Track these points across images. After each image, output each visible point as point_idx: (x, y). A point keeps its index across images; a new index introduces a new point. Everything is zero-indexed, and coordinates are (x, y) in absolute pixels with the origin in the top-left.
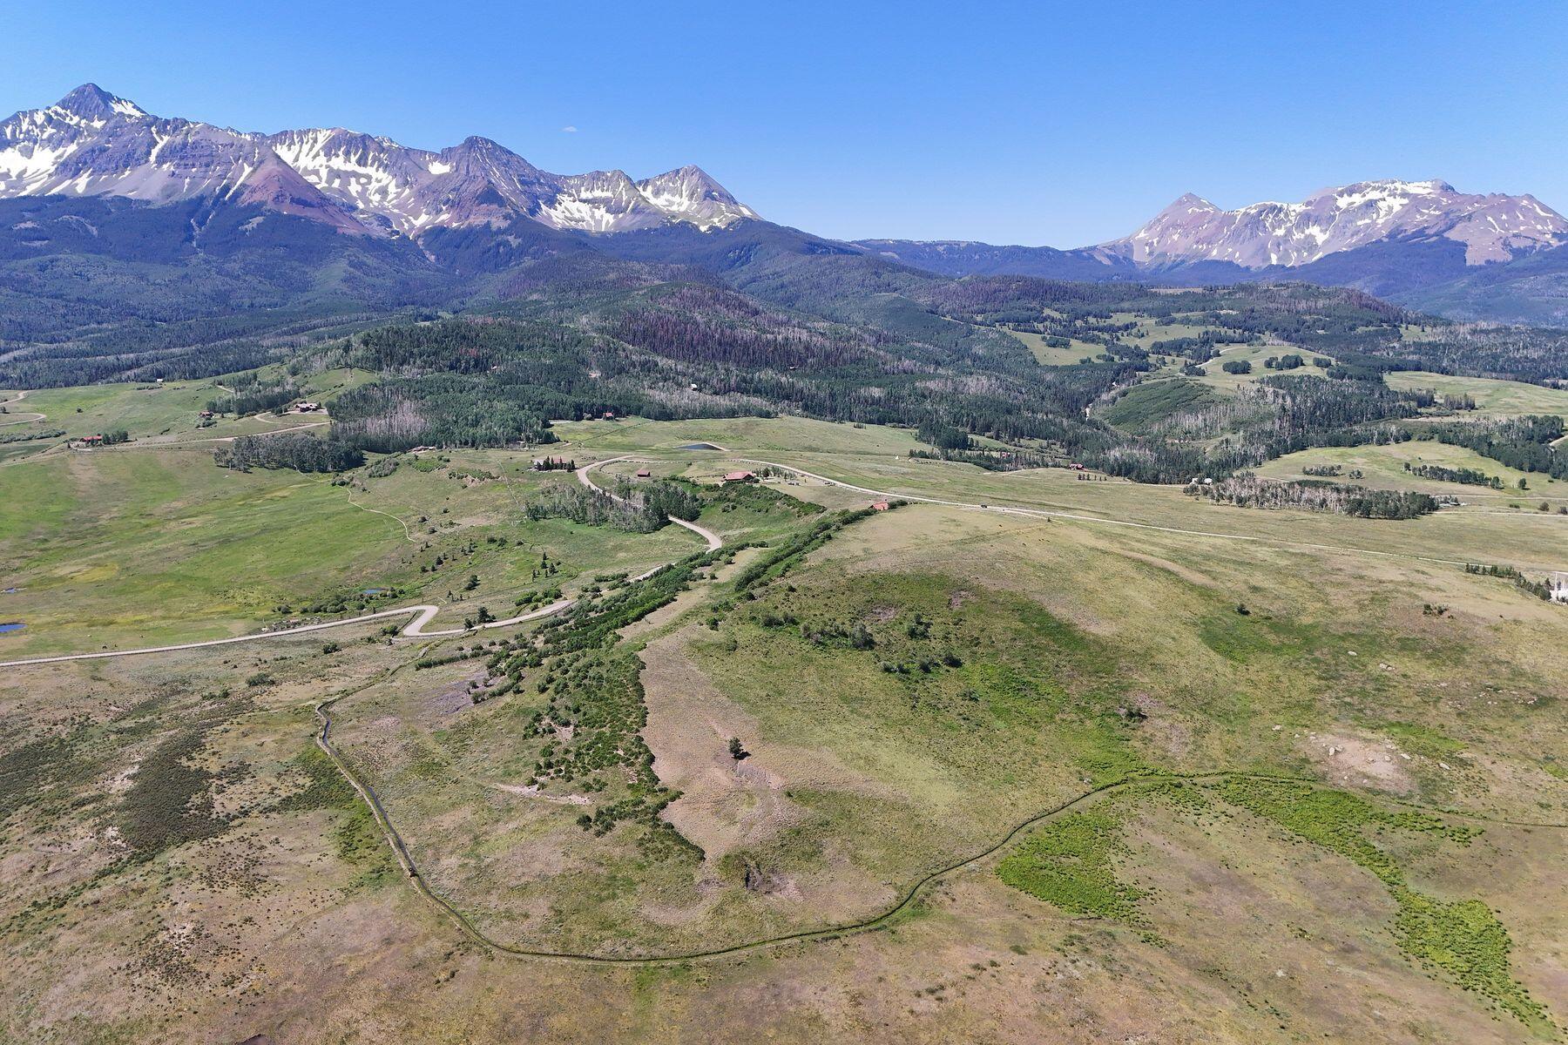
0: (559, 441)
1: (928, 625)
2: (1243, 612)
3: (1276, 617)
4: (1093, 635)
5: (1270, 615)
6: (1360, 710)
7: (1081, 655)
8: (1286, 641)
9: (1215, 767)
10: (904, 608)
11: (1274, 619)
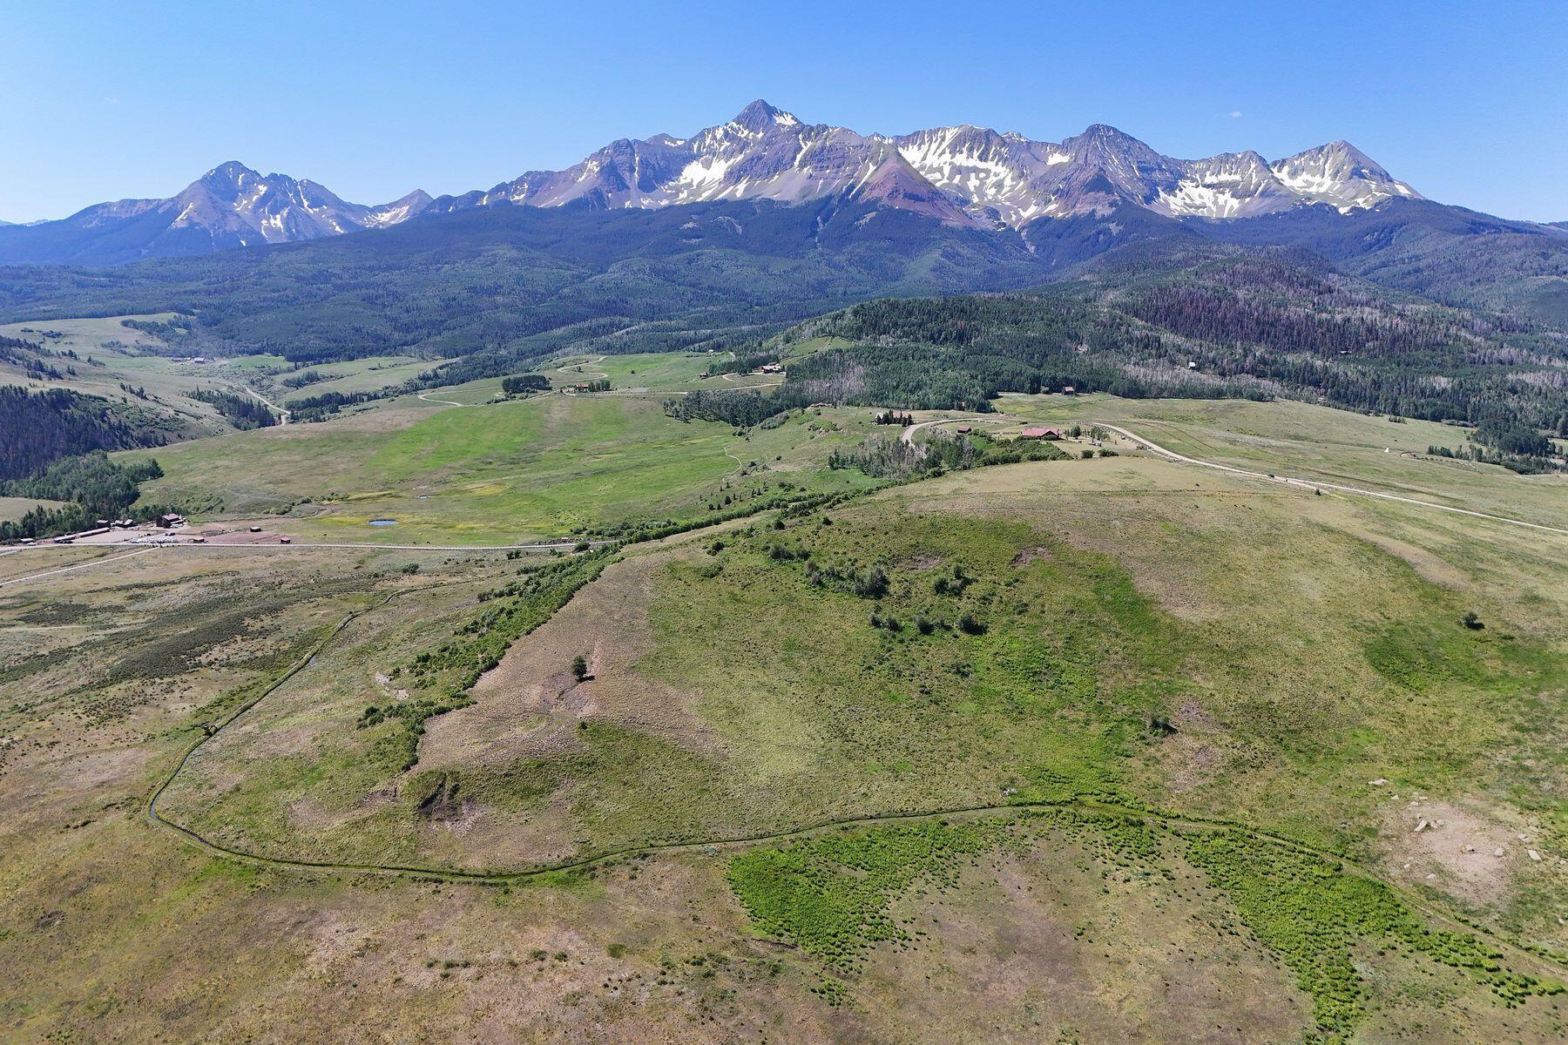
0: (995, 411)
1: (967, 582)
2: (1473, 624)
3: (1523, 637)
4: (1173, 618)
5: (1516, 633)
6: (1536, 781)
7: (1145, 642)
8: (1512, 673)
9: (1222, 813)
10: (951, 559)
11: (1519, 641)
